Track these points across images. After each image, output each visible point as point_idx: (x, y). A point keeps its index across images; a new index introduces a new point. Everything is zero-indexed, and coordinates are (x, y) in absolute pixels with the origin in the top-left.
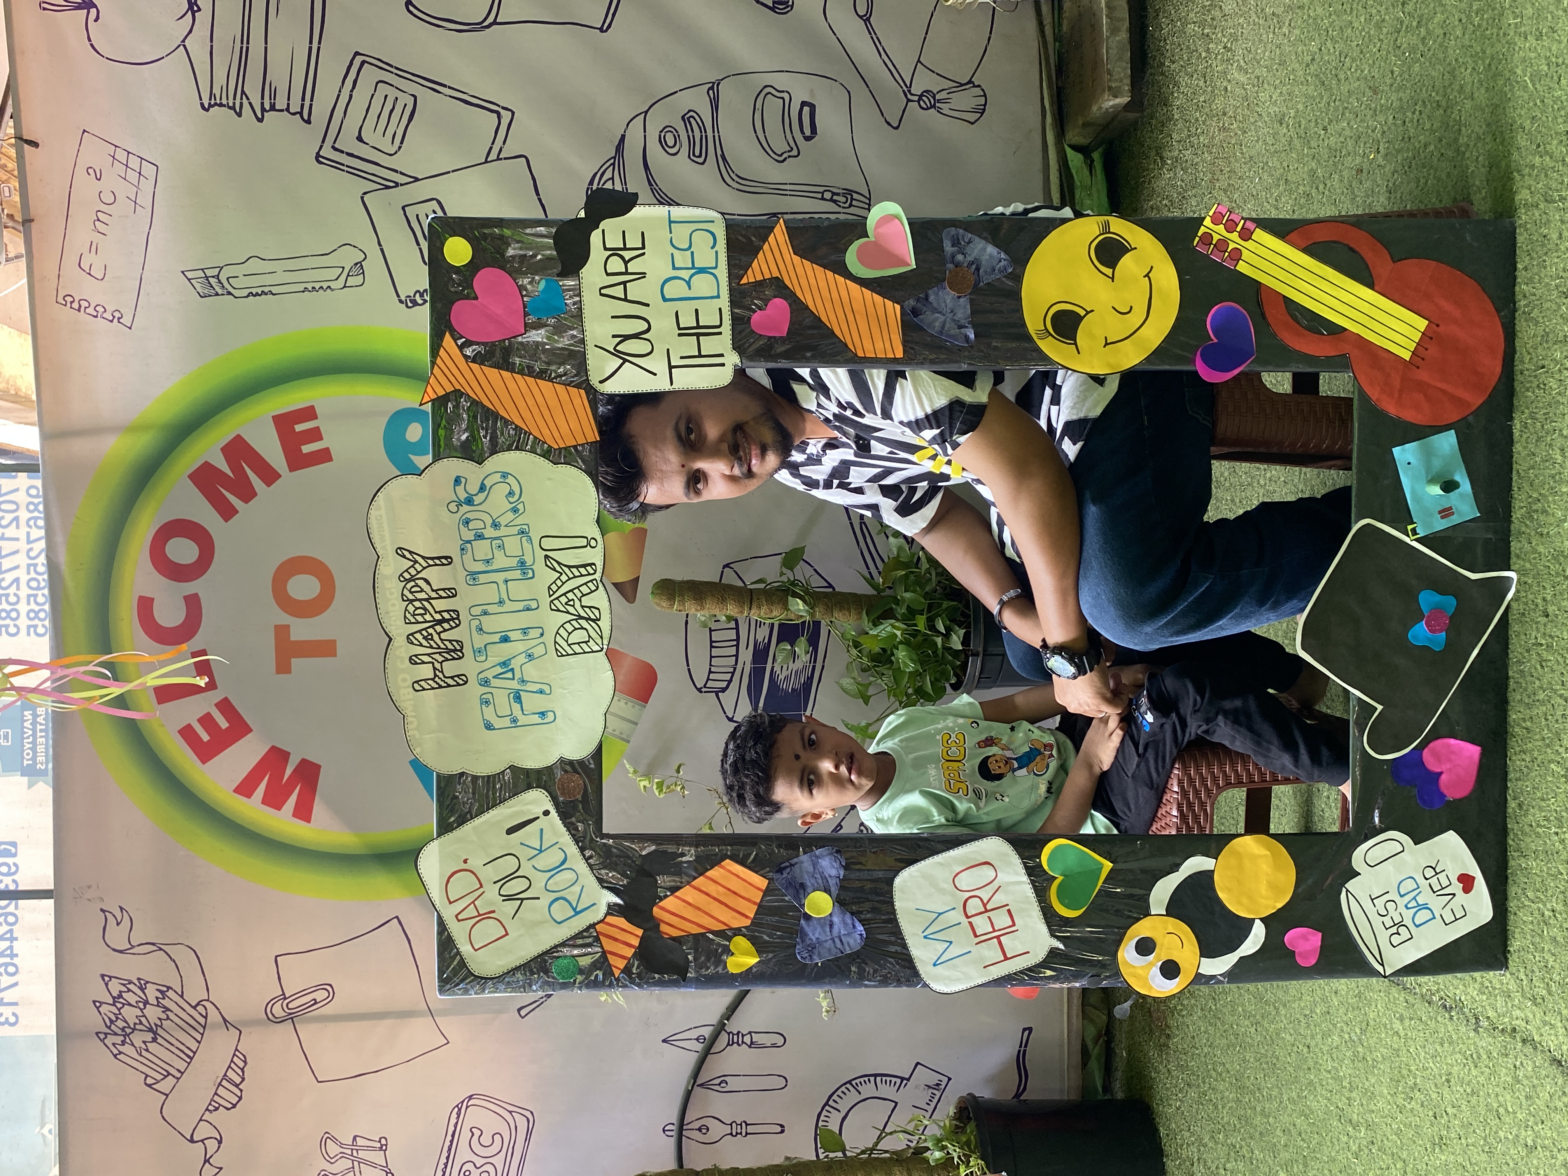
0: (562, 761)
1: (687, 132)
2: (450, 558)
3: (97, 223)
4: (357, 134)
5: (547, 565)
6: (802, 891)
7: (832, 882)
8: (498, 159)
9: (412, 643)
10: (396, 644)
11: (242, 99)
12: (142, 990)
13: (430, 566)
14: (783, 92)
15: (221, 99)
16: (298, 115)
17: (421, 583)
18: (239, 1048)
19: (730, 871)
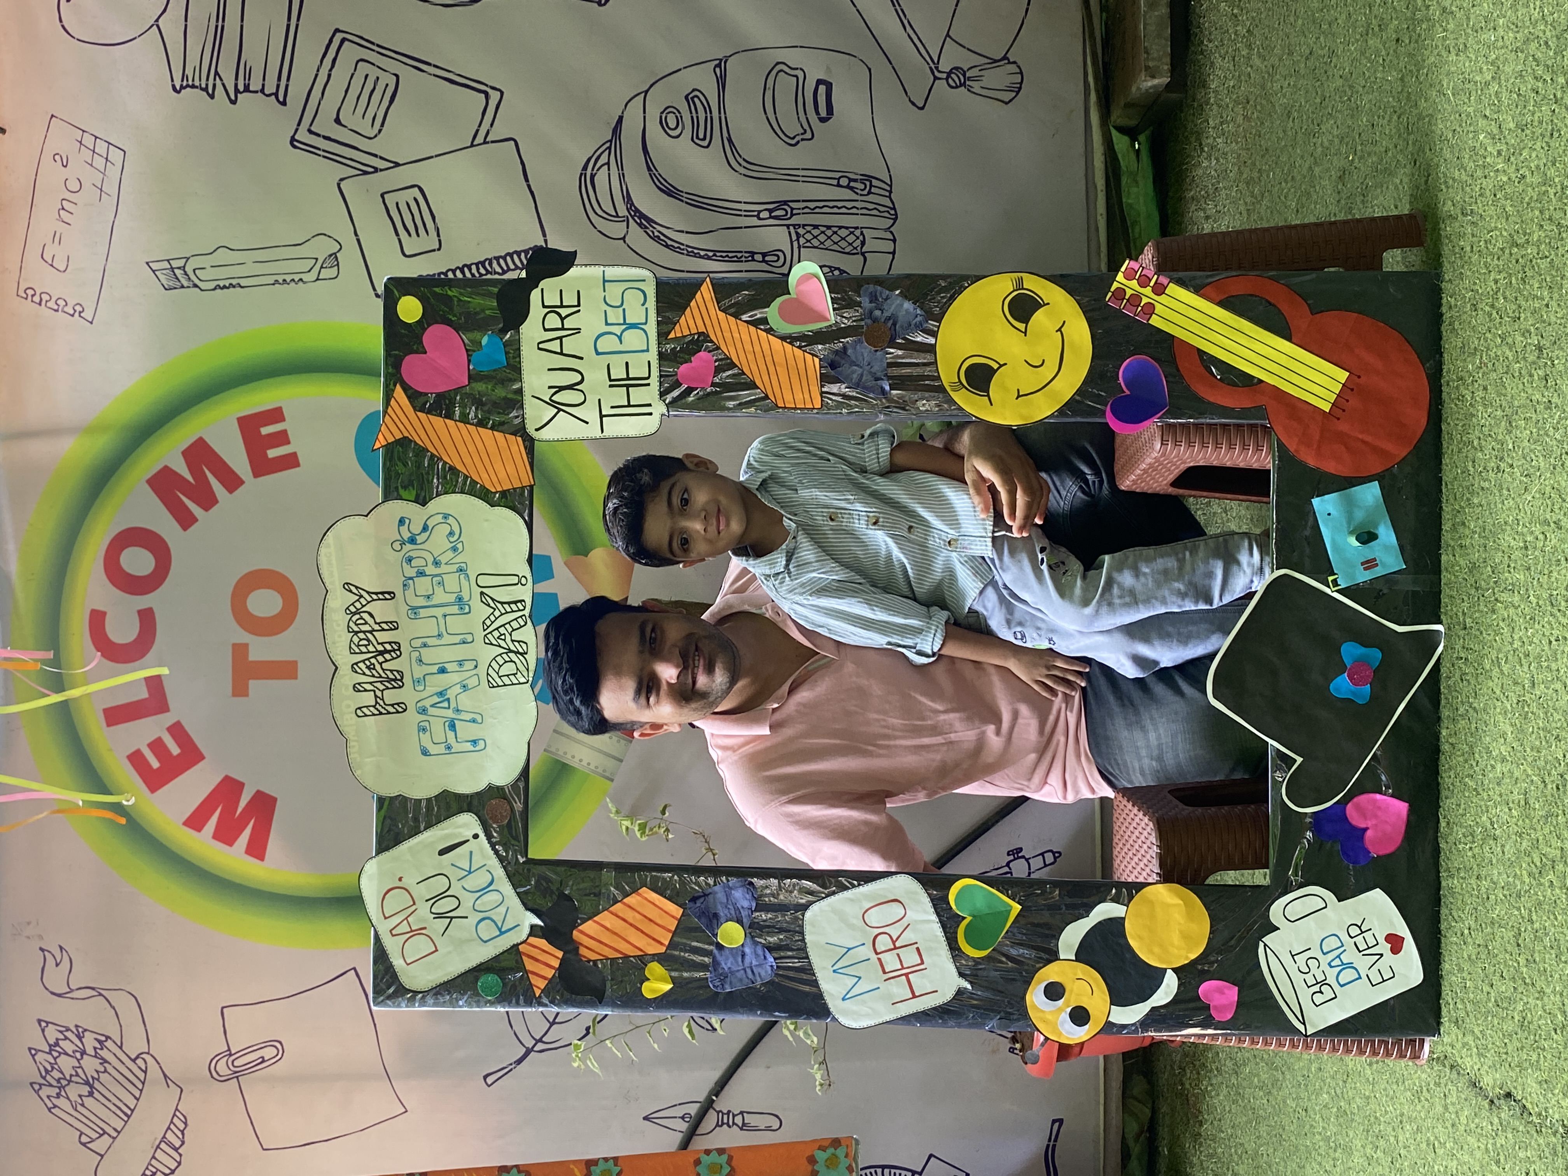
0: (491, 787)
1: (691, 113)
2: (393, 593)
3: (62, 212)
4: (335, 116)
5: (482, 601)
6: (715, 921)
7: (744, 913)
8: (485, 142)
9: (356, 672)
10: (341, 673)
11: (215, 79)
12: (80, 1038)
13: (374, 600)
14: (797, 69)
15: (193, 80)
16: (273, 97)
17: (365, 616)
18: (179, 1108)
19: (646, 899)
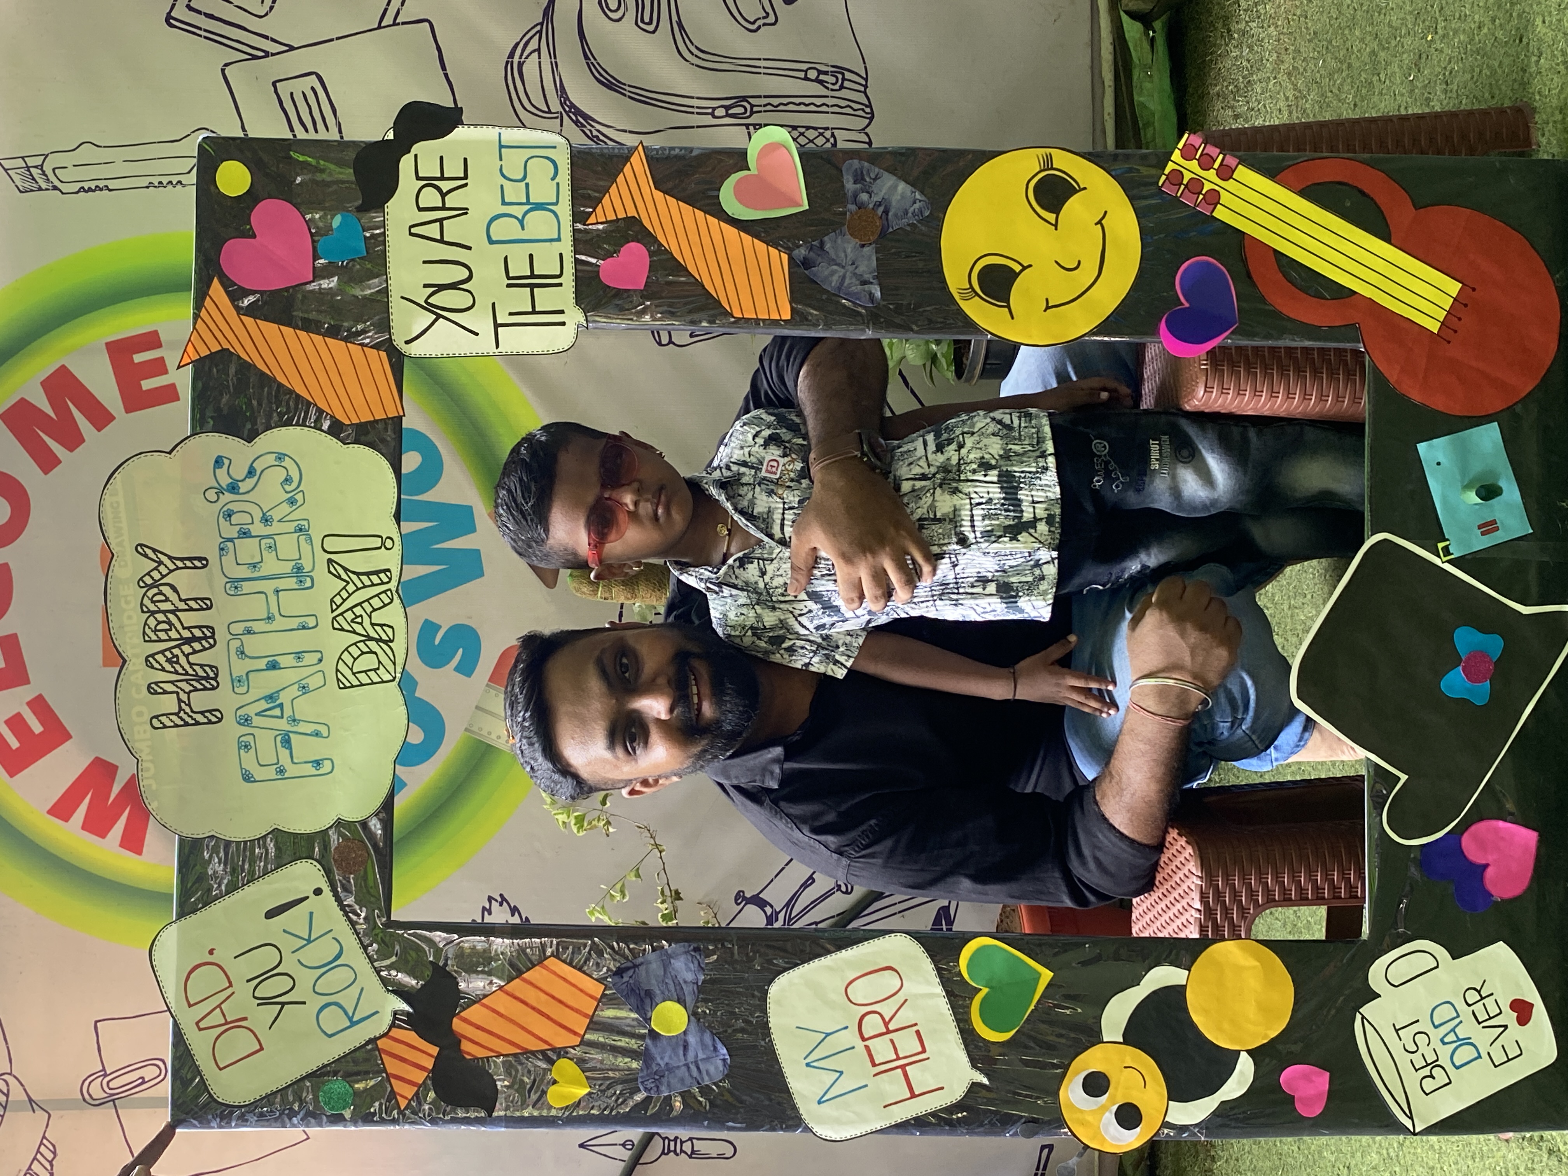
0: (339, 824)
2: (205, 559)
5: (330, 572)
6: (648, 1001)
7: (688, 990)
8: (395, 23)
9: (152, 667)
10: (131, 668)
13: (178, 568)
17: (166, 590)
18: (46, 1135)
19: (555, 973)
